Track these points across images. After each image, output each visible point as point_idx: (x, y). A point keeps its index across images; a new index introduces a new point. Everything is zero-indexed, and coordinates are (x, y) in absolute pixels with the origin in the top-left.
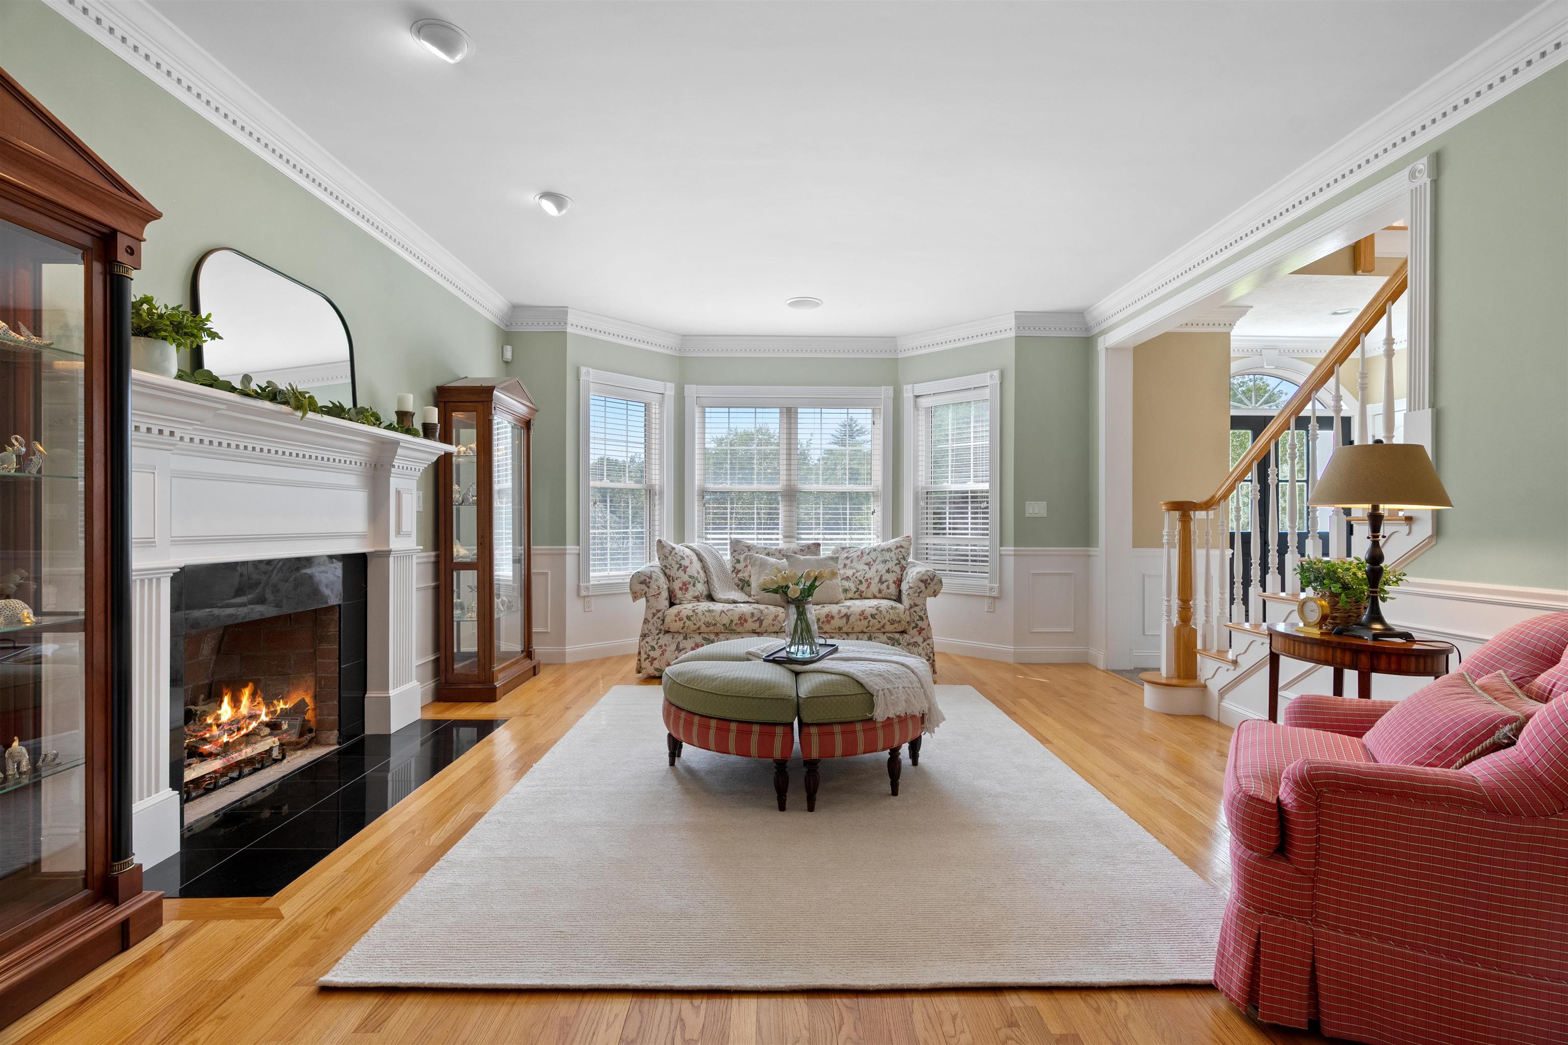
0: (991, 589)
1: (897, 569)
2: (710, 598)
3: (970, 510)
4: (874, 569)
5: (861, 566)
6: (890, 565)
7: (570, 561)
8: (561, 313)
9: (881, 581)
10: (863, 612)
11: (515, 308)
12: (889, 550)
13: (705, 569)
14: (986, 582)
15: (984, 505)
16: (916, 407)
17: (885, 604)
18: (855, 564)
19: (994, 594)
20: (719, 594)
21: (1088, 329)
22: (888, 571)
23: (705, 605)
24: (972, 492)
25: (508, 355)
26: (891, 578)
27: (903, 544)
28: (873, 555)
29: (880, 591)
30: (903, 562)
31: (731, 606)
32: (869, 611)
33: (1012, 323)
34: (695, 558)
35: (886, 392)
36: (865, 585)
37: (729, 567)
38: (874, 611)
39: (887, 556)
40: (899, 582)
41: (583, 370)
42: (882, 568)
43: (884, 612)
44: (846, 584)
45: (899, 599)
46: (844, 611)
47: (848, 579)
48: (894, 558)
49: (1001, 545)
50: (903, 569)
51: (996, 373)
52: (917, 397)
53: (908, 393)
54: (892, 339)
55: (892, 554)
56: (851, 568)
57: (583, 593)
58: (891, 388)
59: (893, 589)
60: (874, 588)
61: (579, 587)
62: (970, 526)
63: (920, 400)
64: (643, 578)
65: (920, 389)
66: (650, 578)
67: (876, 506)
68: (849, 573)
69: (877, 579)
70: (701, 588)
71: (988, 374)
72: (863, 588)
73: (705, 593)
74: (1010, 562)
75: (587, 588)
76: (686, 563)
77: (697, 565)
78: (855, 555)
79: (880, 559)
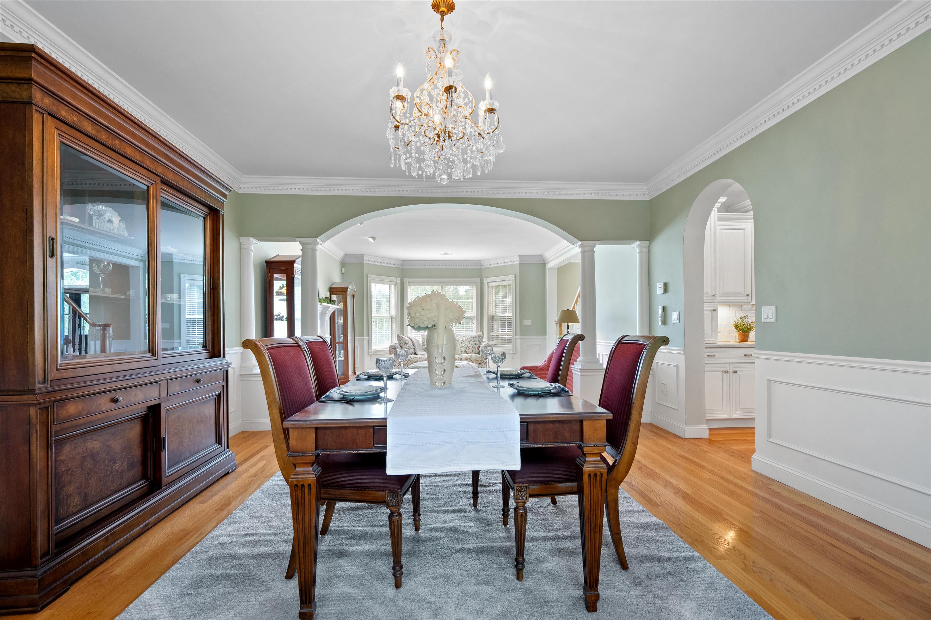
0: (513, 350)
1: (478, 343)
2: (415, 354)
3: (506, 323)
4: (471, 344)
5: (467, 343)
6: (476, 342)
7: (366, 342)
8: (362, 256)
9: (473, 348)
10: (466, 357)
11: (346, 255)
12: (476, 337)
13: (413, 344)
14: (511, 348)
15: (510, 321)
16: (488, 286)
17: (473, 355)
18: (465, 342)
19: (513, 352)
20: (418, 352)
21: (544, 261)
22: (475, 344)
23: (414, 356)
24: (507, 317)
25: (343, 271)
26: (476, 346)
27: (481, 335)
28: (471, 339)
29: (473, 351)
30: (480, 341)
31: (423, 356)
32: (468, 357)
33: (518, 259)
34: (410, 340)
35: (477, 280)
36: (468, 349)
37: (421, 344)
38: (470, 357)
39: (475, 339)
40: (479, 348)
41: (369, 275)
42: (473, 343)
43: (473, 357)
44: (462, 349)
45: (479, 354)
46: (460, 357)
47: (462, 347)
48: (478, 340)
49: (516, 335)
50: (480, 343)
51: (513, 276)
52: (488, 282)
53: (485, 281)
54: (480, 261)
55: (477, 339)
56: (463, 344)
57: (370, 354)
58: (479, 279)
59: (477, 350)
60: (471, 350)
61: (368, 351)
62: (507, 329)
63: (490, 284)
64: (393, 347)
65: (489, 279)
66: (396, 347)
67: (475, 322)
68: (463, 345)
69: (472, 347)
70: (412, 351)
71: (511, 276)
72: (467, 350)
73: (414, 352)
74: (518, 341)
75: (371, 352)
76: (407, 342)
77: (411, 343)
78: (465, 339)
79: (473, 340)
